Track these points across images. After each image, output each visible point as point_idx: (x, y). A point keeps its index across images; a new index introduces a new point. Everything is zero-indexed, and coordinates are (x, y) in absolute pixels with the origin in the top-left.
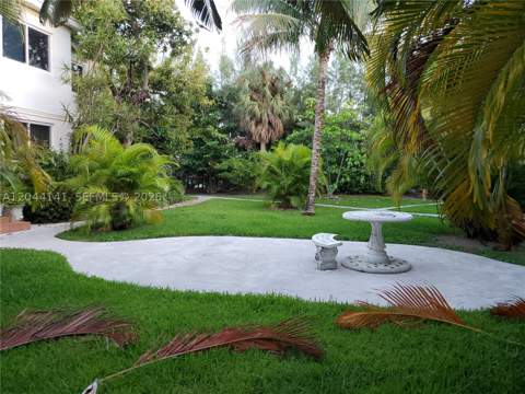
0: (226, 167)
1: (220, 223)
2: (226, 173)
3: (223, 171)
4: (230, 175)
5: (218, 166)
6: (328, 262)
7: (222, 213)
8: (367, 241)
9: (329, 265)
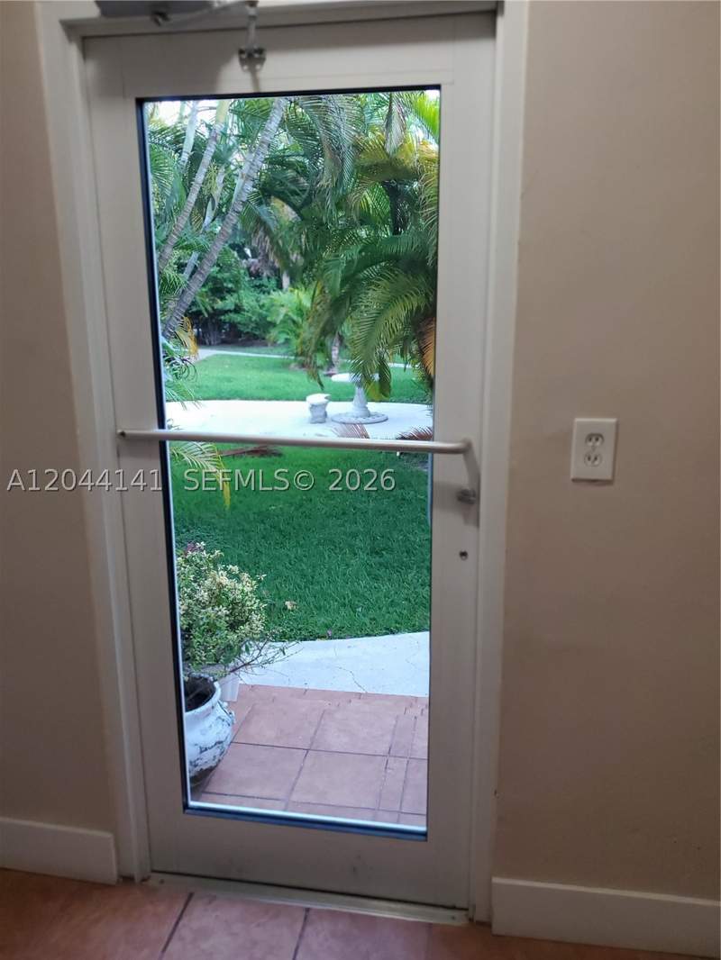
0: (233, 307)
1: (226, 386)
2: (232, 315)
3: (230, 311)
4: (237, 318)
5: (219, 304)
6: (320, 416)
7: (228, 375)
8: (352, 400)
9: (320, 419)
